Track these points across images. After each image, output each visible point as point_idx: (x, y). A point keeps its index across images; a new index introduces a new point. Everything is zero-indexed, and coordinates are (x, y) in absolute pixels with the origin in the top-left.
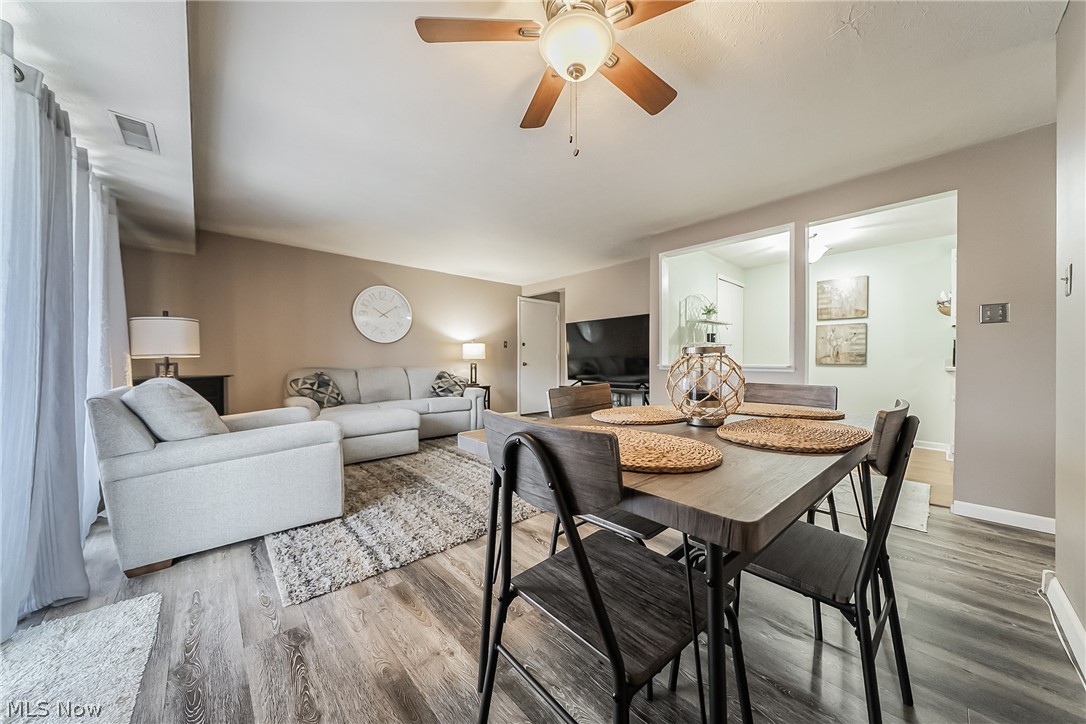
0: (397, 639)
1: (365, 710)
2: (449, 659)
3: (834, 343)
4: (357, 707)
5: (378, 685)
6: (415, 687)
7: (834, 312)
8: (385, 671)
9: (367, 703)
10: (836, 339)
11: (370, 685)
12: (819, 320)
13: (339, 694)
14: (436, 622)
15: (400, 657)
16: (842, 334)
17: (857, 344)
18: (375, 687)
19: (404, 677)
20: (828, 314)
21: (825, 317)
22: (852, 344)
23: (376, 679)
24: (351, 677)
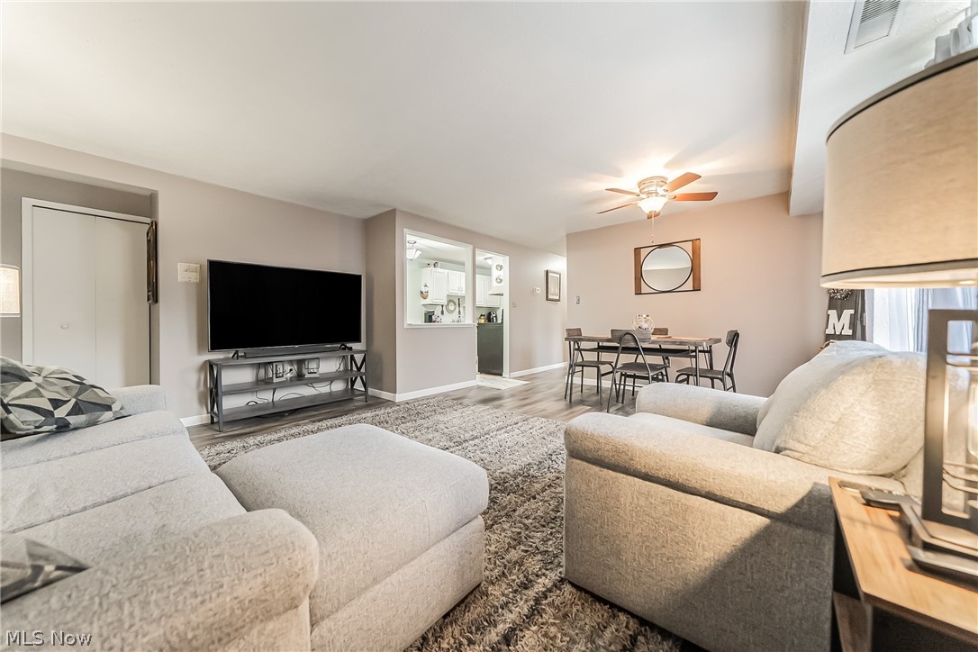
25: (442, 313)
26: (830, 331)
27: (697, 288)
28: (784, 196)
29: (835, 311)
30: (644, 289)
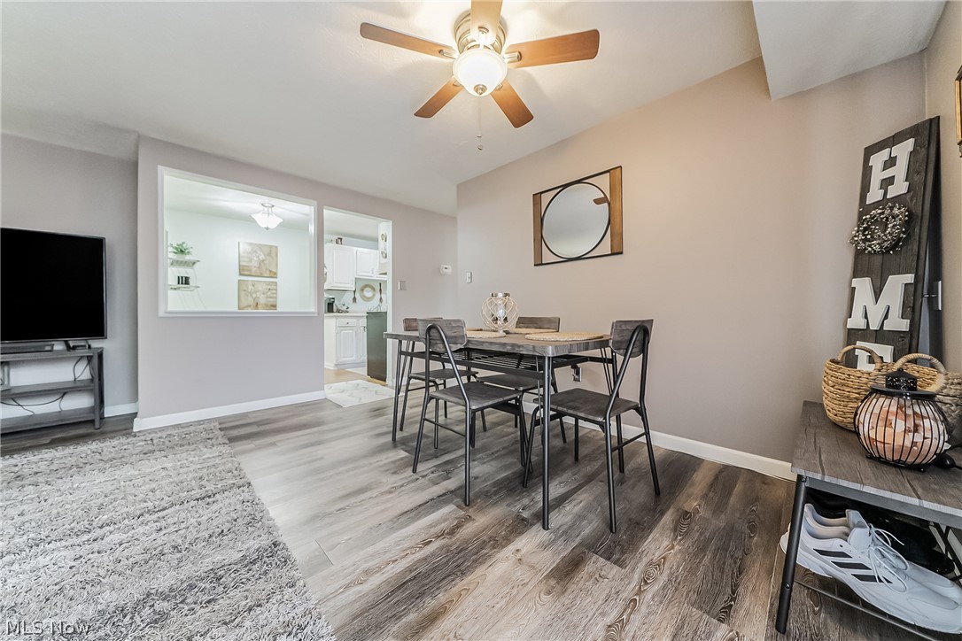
0: (508, 598)
1: (588, 593)
2: (523, 552)
3: (254, 296)
4: (590, 599)
5: (563, 593)
6: (557, 565)
7: (254, 270)
8: (549, 593)
9: (583, 594)
10: (256, 292)
11: (566, 600)
12: (241, 274)
13: (584, 622)
14: (480, 571)
15: (530, 587)
16: (260, 289)
17: (271, 297)
18: (566, 594)
19: (551, 575)
20: (248, 270)
21: (246, 273)
22: (267, 297)
23: (558, 597)
24: (563, 622)
25: (355, 299)
26: (856, 322)
27: (617, 252)
28: (755, 67)
29: (867, 280)
30: (547, 257)
